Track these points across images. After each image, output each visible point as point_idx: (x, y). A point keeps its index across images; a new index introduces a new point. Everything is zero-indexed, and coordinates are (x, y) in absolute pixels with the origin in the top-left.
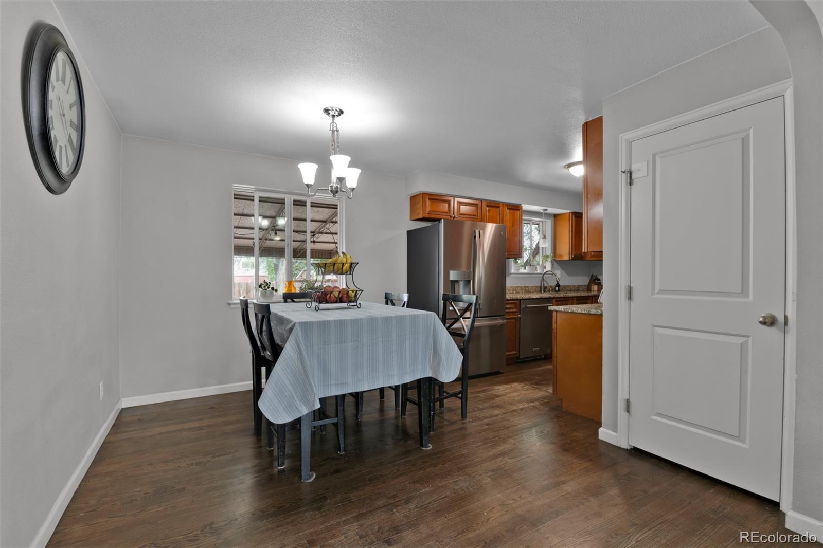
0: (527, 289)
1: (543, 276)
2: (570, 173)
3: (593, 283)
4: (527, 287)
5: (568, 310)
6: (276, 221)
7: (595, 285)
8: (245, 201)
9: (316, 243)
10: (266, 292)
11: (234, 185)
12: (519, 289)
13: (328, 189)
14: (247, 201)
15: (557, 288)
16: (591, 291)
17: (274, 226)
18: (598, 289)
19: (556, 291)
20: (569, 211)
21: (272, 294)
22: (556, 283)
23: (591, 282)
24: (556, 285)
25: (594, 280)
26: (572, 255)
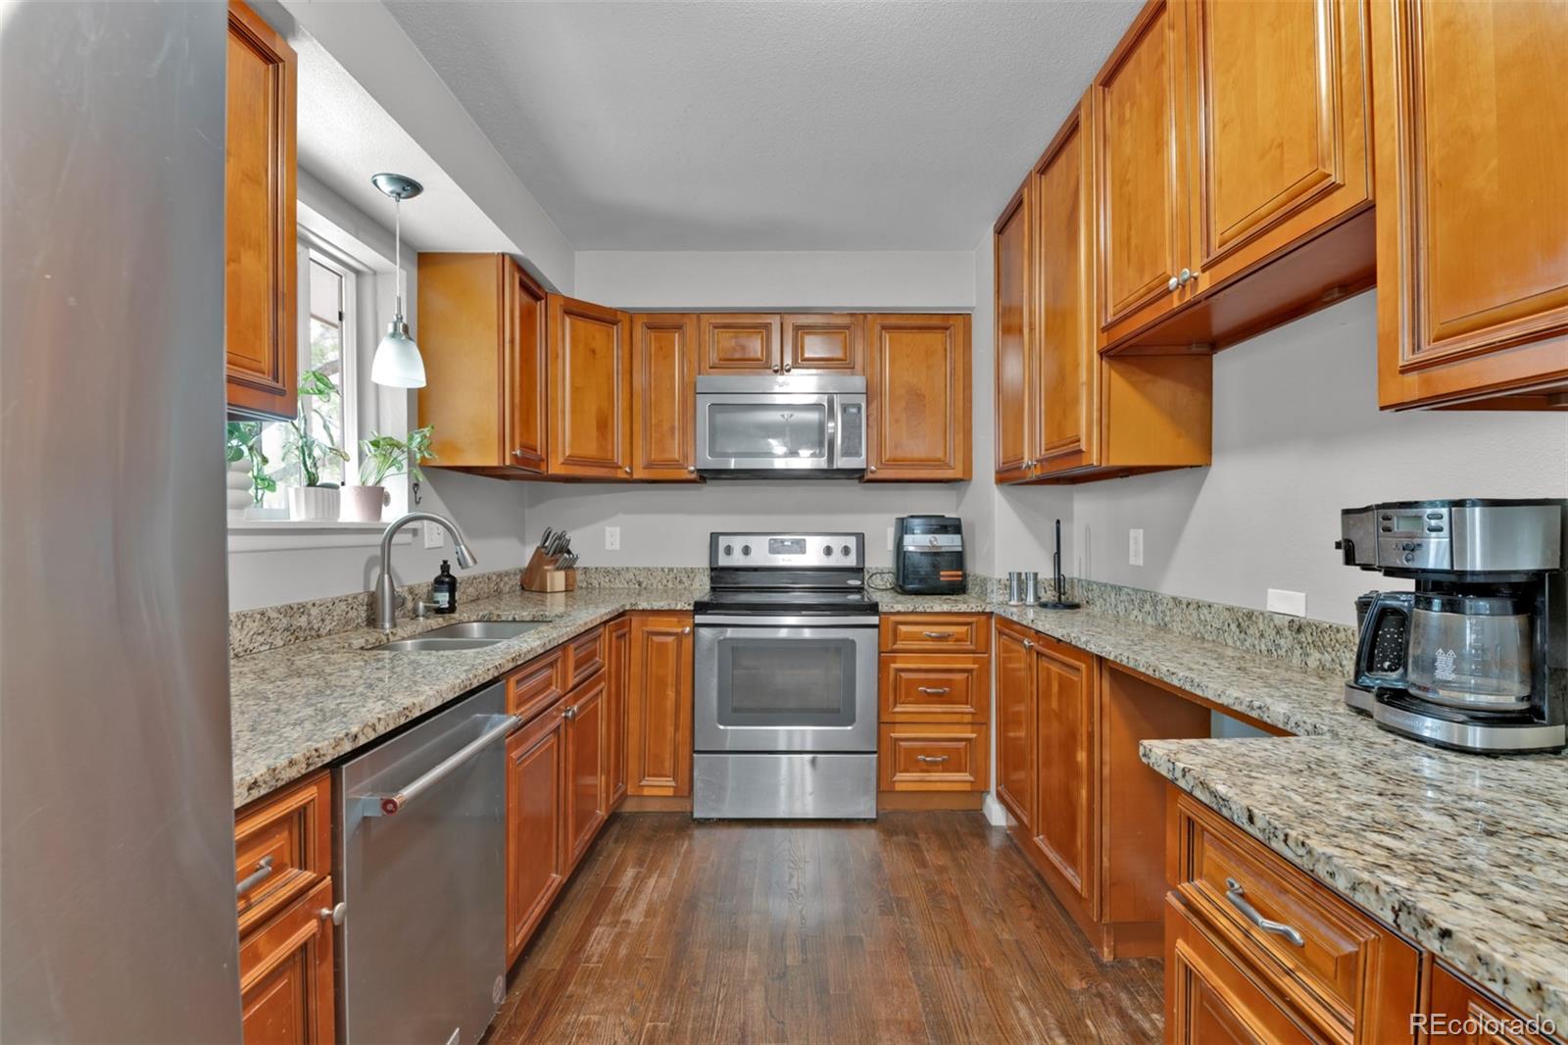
0: (303, 621)
1: (387, 545)
3: (549, 563)
4: (302, 609)
7: (558, 569)
12: (253, 626)
15: (443, 598)
16: (543, 591)
18: (566, 586)
19: (440, 611)
20: (498, 248)
22: (438, 572)
23: (539, 558)
24: (438, 581)
25: (556, 551)
26: (513, 448)
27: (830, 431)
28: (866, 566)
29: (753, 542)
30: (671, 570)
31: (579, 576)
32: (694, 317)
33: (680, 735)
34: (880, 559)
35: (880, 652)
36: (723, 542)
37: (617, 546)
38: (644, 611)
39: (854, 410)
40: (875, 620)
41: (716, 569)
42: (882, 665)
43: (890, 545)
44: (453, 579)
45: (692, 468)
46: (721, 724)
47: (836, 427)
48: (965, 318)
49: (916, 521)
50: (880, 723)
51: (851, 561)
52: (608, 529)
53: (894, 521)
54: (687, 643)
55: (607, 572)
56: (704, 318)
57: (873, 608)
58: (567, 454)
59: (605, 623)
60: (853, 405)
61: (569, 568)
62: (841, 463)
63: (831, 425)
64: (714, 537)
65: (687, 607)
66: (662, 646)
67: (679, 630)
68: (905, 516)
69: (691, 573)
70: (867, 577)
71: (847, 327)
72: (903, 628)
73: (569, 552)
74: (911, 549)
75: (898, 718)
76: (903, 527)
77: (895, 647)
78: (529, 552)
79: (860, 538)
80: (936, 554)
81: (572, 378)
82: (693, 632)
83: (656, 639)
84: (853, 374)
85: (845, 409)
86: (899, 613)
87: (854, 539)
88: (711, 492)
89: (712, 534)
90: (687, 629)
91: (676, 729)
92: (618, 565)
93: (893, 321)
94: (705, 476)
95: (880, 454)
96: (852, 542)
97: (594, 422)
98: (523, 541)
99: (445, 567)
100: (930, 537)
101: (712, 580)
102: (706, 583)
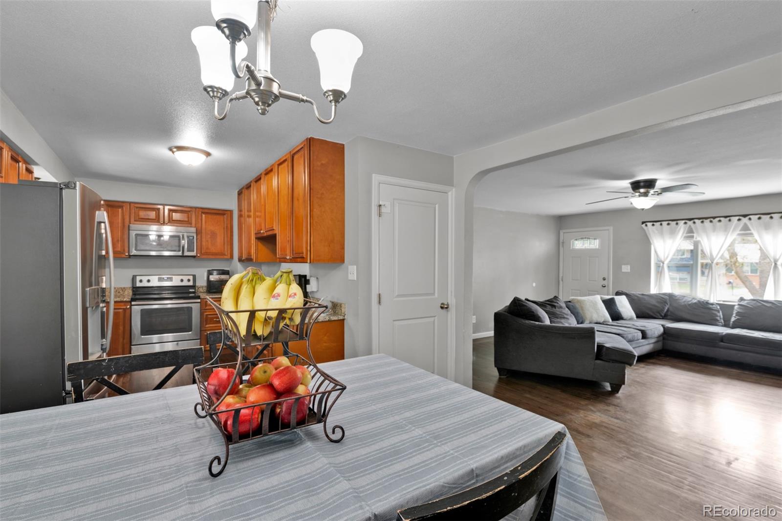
2: (175, 158)
27: (183, 244)
28: (197, 285)
29: (151, 278)
32: (128, 204)
33: (125, 341)
34: (202, 282)
35: (201, 310)
36: (138, 278)
39: (192, 238)
40: (199, 301)
41: (135, 288)
42: (202, 314)
43: (205, 278)
45: (127, 254)
46: (142, 335)
47: (185, 243)
48: (231, 212)
49: (215, 272)
50: (201, 331)
51: (191, 283)
53: (206, 271)
56: (132, 205)
57: (199, 297)
60: (191, 236)
62: (186, 253)
63: (183, 242)
64: (134, 277)
65: (128, 300)
66: (118, 312)
67: (125, 307)
68: (211, 269)
70: (197, 288)
71: (189, 211)
74: (212, 279)
75: (207, 329)
76: (210, 273)
77: (206, 308)
79: (194, 276)
80: (221, 281)
82: (131, 308)
83: (115, 310)
84: (191, 227)
85: (188, 237)
86: (206, 298)
87: (192, 277)
89: (133, 275)
90: (128, 307)
91: (124, 339)
93: (206, 211)
95: (201, 252)
96: (191, 278)
100: (219, 276)
101: (133, 291)
102: (131, 293)
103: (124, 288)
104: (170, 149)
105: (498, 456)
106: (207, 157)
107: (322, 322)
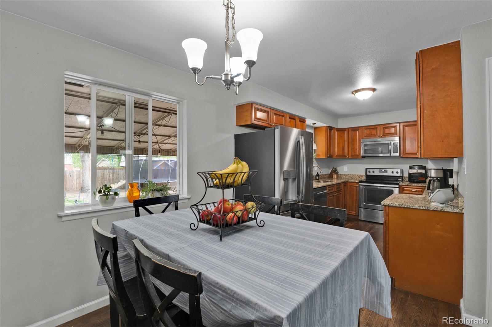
2: (356, 97)
5: (403, 206)
6: (102, 121)
7: (335, 174)
8: (72, 98)
9: (141, 143)
10: (107, 198)
11: (65, 73)
13: (221, 79)
14: (75, 98)
15: (318, 177)
16: (333, 178)
17: (101, 126)
18: (337, 177)
20: (325, 125)
21: (114, 199)
22: (317, 174)
23: (332, 172)
24: (317, 175)
25: (335, 171)
26: (328, 155)
27: (390, 148)
28: (404, 176)
29: (375, 170)
30: (357, 175)
31: (339, 176)
32: (361, 128)
33: (357, 204)
35: (399, 193)
36: (368, 170)
37: (347, 170)
38: (350, 182)
40: (399, 186)
41: (367, 175)
43: (408, 172)
44: (319, 175)
45: (360, 156)
46: (364, 203)
49: (416, 167)
51: (399, 175)
52: (345, 167)
53: (408, 166)
54: (358, 188)
55: (345, 175)
56: (363, 128)
57: (397, 184)
58: (337, 154)
59: (343, 183)
60: (396, 143)
61: (337, 174)
64: (366, 169)
65: (358, 182)
66: (353, 188)
67: (356, 185)
68: (411, 165)
69: (362, 176)
71: (395, 126)
72: (405, 188)
73: (337, 171)
74: (413, 172)
76: (410, 168)
77: (403, 192)
78: (330, 171)
79: (401, 170)
81: (338, 142)
83: (352, 187)
84: (396, 136)
85: (394, 144)
86: (404, 185)
87: (399, 170)
88: (365, 160)
89: (366, 168)
90: (358, 186)
92: (347, 174)
93: (407, 124)
94: (363, 157)
95: (404, 153)
97: (341, 149)
98: (329, 169)
99: (318, 173)
102: (365, 178)
103: (362, 175)
104: (352, 93)
105: (216, 280)
106: (374, 92)
107: (433, 210)
